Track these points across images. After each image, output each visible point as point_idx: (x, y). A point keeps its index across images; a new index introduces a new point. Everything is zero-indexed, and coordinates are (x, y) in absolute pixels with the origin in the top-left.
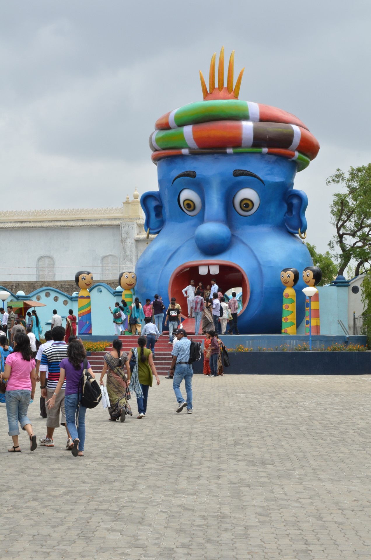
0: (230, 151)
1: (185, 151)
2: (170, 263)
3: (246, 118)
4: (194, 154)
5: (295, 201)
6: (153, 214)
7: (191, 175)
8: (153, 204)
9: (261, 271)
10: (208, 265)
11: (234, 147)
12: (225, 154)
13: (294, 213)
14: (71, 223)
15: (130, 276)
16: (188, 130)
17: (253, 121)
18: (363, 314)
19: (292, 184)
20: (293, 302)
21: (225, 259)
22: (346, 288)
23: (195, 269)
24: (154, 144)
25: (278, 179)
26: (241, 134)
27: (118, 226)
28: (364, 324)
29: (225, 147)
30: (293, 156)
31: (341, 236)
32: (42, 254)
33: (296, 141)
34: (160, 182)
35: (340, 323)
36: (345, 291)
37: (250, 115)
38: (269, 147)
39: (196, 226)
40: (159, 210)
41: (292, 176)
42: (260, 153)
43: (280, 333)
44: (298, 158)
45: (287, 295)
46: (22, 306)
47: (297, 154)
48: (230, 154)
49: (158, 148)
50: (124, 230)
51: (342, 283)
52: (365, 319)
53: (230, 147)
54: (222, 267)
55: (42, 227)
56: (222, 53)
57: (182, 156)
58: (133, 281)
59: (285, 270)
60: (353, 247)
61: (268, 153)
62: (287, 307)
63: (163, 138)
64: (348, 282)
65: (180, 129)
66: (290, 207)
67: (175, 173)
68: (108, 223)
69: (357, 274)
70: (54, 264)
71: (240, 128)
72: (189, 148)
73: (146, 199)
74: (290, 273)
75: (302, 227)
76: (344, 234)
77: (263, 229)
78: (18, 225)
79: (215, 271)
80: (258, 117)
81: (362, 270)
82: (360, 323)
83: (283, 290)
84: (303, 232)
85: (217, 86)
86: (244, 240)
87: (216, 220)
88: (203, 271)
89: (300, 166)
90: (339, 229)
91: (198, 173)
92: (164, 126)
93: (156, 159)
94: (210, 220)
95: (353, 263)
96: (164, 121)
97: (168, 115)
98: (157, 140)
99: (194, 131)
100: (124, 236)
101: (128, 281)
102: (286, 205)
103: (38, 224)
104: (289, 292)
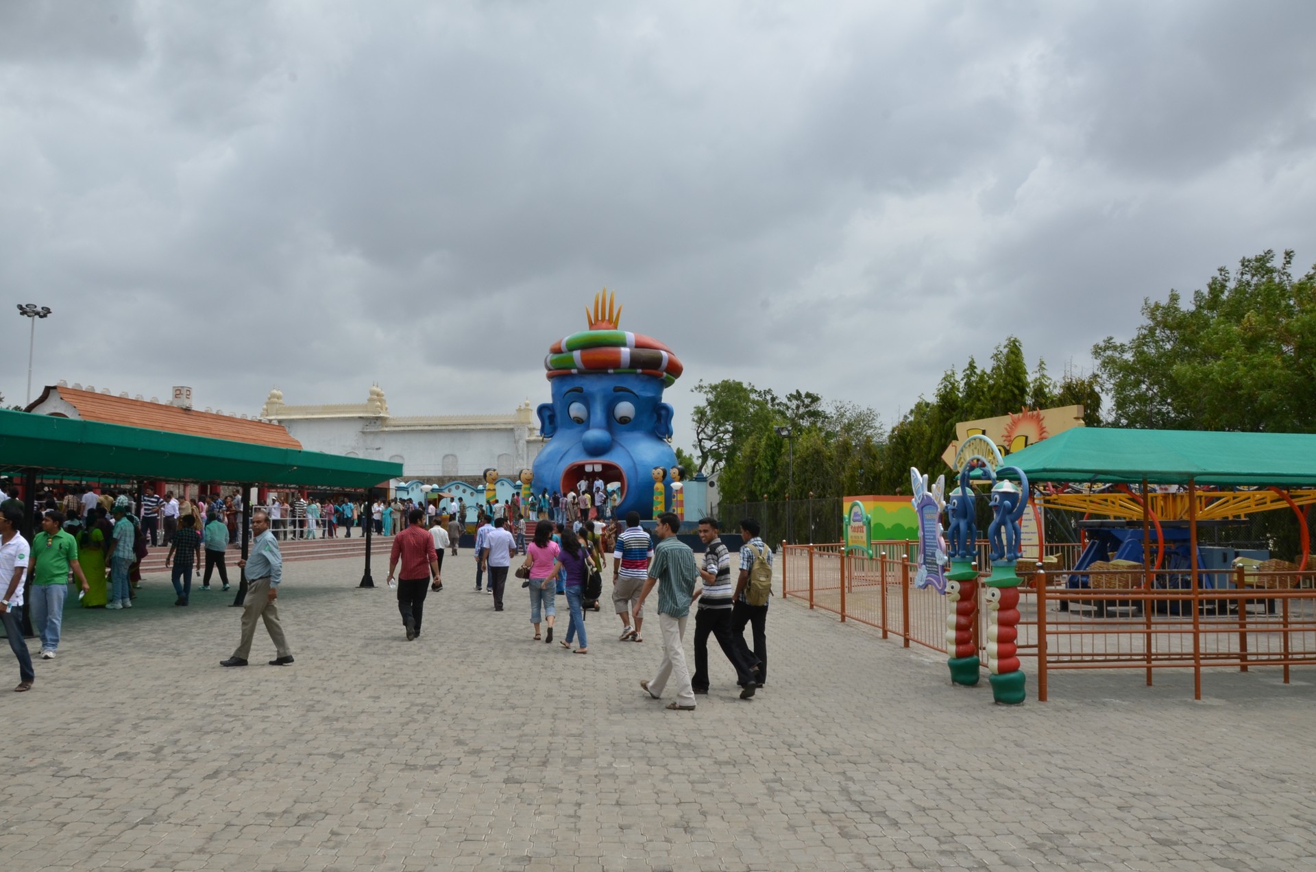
0: (611, 371)
1: (574, 371)
2: (562, 462)
3: (624, 345)
4: (582, 373)
5: (663, 412)
6: (547, 422)
7: (580, 390)
8: (547, 413)
9: (636, 469)
10: (593, 464)
11: (614, 368)
12: (607, 373)
13: (662, 422)
14: (472, 427)
15: (529, 472)
16: (577, 354)
17: (630, 347)
18: (719, 504)
19: (661, 399)
20: (661, 493)
21: (606, 459)
22: (705, 483)
23: (582, 467)
24: (549, 364)
25: (650, 394)
26: (620, 358)
27: (512, 430)
28: (719, 512)
29: (607, 368)
30: (662, 375)
31: (700, 441)
32: (447, 452)
33: (665, 363)
34: (554, 396)
35: (700, 511)
36: (703, 486)
37: (628, 343)
38: (642, 368)
39: (583, 431)
40: (552, 419)
41: (660, 392)
42: (636, 373)
43: (652, 519)
44: (667, 377)
45: (657, 489)
46: (437, 497)
47: (665, 374)
48: (611, 374)
49: (552, 368)
50: (517, 433)
51: (701, 479)
52: (719, 509)
53: (611, 368)
54: (605, 466)
55: (448, 430)
56: (604, 291)
57: (572, 375)
58: (531, 477)
59: (656, 468)
60: (710, 450)
61: (642, 373)
62: (657, 498)
63: (556, 360)
64: (706, 478)
65: (570, 353)
66: (659, 416)
67: (566, 389)
68: (503, 427)
69: (713, 472)
70: (457, 461)
71: (619, 353)
72: (578, 369)
73: (542, 410)
74: (660, 471)
75: (669, 433)
76: (703, 439)
77: (637, 435)
78: (426, 428)
79: (598, 468)
80: (634, 344)
81: (717, 467)
82: (716, 511)
83: (654, 484)
84: (670, 437)
85: (600, 318)
86: (622, 443)
87: (600, 427)
88: (588, 469)
89: (668, 383)
90: (698, 434)
91: (585, 388)
92: (557, 351)
93: (550, 377)
94: (595, 427)
95: (710, 462)
96: (557, 347)
97: (560, 342)
98: (552, 362)
99: (582, 355)
100: (517, 438)
101: (526, 477)
102: (655, 416)
103: (444, 428)
104: (659, 486)
